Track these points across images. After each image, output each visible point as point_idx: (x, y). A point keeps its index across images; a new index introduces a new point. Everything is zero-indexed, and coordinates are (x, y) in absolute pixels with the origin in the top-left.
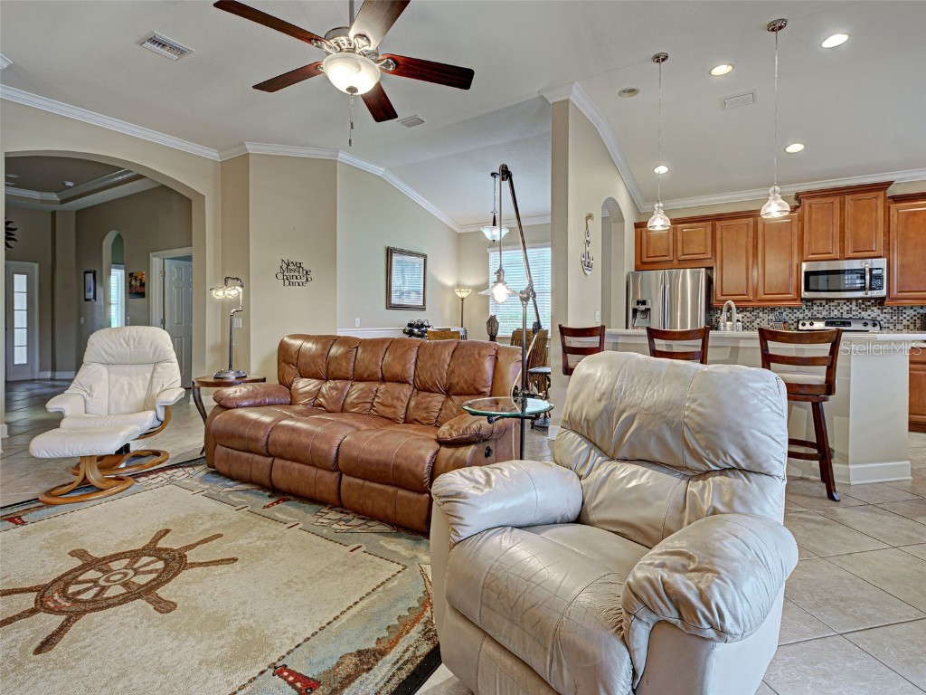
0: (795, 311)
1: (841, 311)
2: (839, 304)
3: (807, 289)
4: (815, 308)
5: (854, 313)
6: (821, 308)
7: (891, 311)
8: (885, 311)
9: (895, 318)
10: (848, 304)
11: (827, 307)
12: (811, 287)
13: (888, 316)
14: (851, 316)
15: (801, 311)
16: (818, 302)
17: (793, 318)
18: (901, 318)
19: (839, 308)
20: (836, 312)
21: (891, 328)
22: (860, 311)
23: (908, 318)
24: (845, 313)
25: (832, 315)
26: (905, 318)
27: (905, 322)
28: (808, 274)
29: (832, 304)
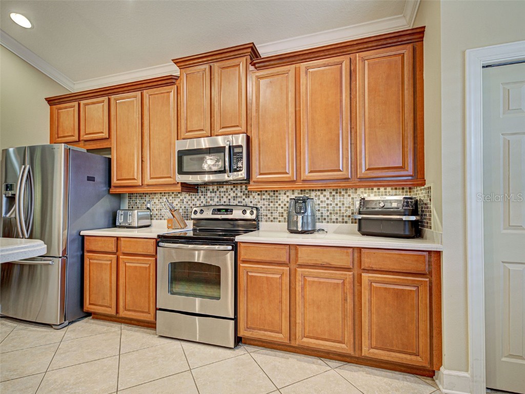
0: (193, 197)
1: (229, 197)
2: (227, 189)
3: (181, 172)
4: (209, 194)
5: (239, 200)
6: (213, 195)
7: (268, 197)
8: (264, 197)
9: (272, 205)
10: (234, 189)
11: (218, 193)
12: (185, 169)
13: (266, 203)
14: (236, 202)
15: (198, 197)
16: (211, 188)
17: (191, 205)
18: (277, 205)
19: (227, 194)
20: (225, 199)
21: (269, 215)
22: (244, 197)
23: (282, 205)
24: (232, 200)
25: (222, 203)
26: (280, 205)
27: (280, 209)
28: (182, 154)
29: (222, 190)
